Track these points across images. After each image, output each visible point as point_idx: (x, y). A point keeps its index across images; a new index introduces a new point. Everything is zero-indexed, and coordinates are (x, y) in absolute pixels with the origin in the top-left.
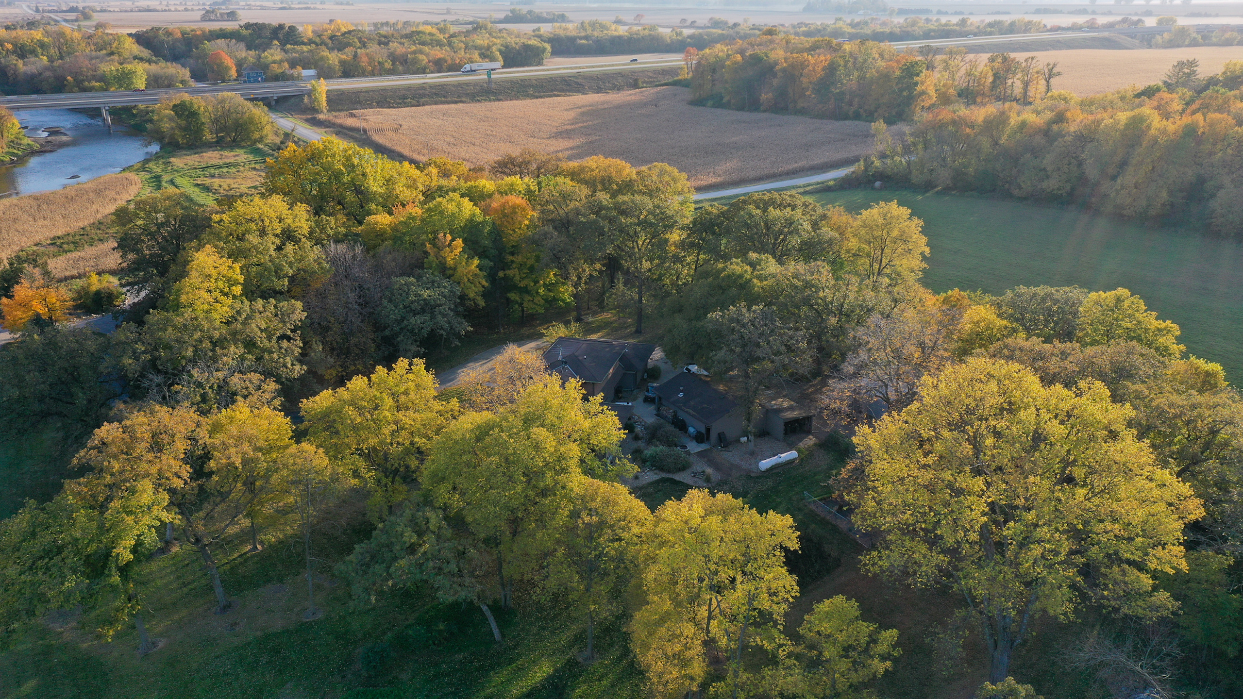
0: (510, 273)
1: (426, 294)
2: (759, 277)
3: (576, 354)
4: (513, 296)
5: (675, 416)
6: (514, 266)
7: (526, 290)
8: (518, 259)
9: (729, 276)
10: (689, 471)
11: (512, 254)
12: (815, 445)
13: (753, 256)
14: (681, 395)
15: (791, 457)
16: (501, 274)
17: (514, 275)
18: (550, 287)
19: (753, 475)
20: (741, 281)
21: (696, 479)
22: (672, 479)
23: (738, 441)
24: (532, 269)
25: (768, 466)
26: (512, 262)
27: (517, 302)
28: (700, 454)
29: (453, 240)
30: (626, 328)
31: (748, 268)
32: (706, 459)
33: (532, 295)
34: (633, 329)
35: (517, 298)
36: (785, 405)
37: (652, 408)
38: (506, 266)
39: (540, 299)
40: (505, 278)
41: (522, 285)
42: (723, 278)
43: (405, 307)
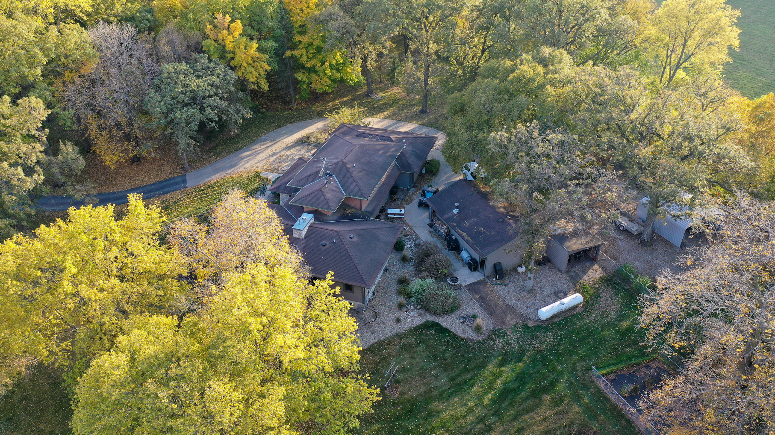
0: (297, 53)
1: (194, 83)
2: (552, 82)
3: (345, 160)
4: (300, 76)
5: (449, 234)
6: (301, 46)
7: (313, 70)
8: (305, 39)
9: (519, 80)
10: (459, 313)
11: (301, 33)
12: (601, 279)
13: (546, 51)
14: (456, 211)
15: (575, 303)
16: (288, 54)
17: (301, 56)
18: (338, 68)
19: (530, 324)
20: (531, 85)
21: (465, 327)
22: (437, 324)
23: (515, 270)
24: (319, 49)
25: (549, 315)
26: (300, 42)
27: (305, 82)
28: (473, 288)
29: (233, 21)
30: (413, 106)
31: (540, 69)
32: (477, 296)
33: (318, 75)
34: (418, 108)
35: (305, 79)
36: (570, 228)
37: (425, 215)
38: (294, 46)
39: (328, 80)
40: (293, 57)
41: (308, 65)
42: (511, 82)
43: (173, 98)
